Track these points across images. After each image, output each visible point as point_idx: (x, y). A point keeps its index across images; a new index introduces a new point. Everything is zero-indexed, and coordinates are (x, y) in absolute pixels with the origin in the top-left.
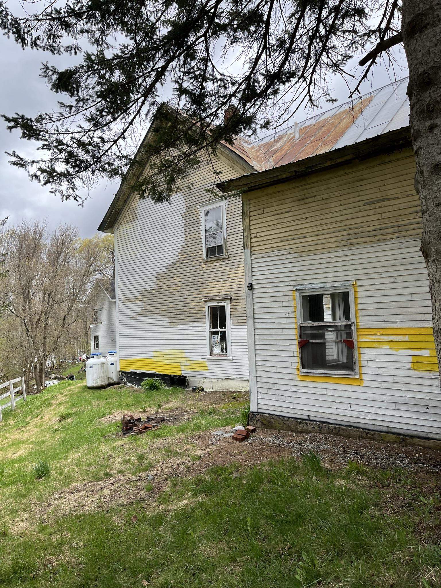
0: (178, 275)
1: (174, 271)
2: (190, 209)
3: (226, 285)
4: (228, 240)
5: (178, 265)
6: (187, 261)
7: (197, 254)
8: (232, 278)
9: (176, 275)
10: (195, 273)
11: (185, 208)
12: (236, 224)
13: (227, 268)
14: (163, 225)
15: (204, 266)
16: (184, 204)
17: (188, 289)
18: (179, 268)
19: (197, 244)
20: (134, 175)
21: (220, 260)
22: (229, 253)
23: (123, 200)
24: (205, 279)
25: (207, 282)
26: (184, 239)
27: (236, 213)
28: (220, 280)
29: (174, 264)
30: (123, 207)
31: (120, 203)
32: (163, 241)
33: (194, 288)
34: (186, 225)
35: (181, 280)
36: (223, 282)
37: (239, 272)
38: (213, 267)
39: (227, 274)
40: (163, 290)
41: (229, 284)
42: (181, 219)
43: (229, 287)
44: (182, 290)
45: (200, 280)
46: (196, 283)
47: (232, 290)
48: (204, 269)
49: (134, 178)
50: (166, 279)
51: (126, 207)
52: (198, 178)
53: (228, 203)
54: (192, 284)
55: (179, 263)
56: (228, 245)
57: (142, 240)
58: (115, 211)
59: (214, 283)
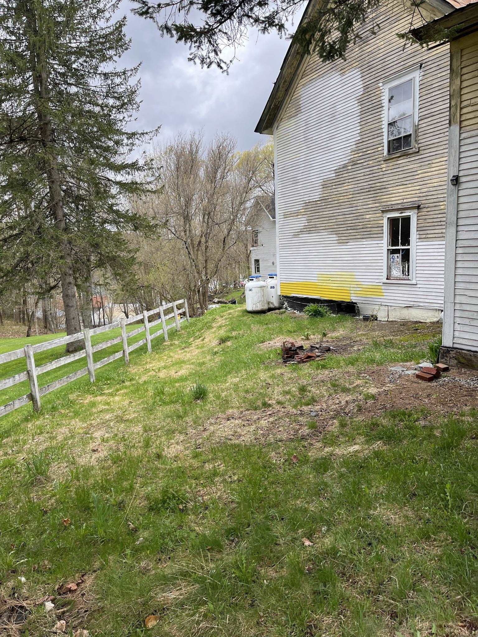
0: (350, 181)
1: (344, 175)
2: (369, 90)
3: (413, 188)
4: (420, 126)
5: (350, 168)
6: (362, 161)
7: (376, 150)
8: (422, 179)
9: (347, 181)
10: (371, 176)
11: (362, 89)
12: (433, 102)
13: (416, 166)
14: (333, 115)
15: (384, 166)
16: (361, 83)
17: (362, 198)
18: (351, 171)
19: (376, 136)
20: (298, 53)
21: (406, 155)
22: (420, 145)
23: (284, 89)
24: (384, 184)
25: (387, 186)
26: (359, 131)
27: (434, 86)
28: (405, 183)
29: (345, 166)
30: (284, 99)
31: (280, 94)
32: (332, 138)
33: (370, 196)
34: (362, 113)
35: (353, 186)
36: (410, 186)
37: (433, 169)
38: (397, 166)
39: (415, 173)
40: (330, 200)
41: (418, 188)
42: (357, 105)
43: (417, 192)
44: (353, 199)
45: (378, 184)
46: (372, 189)
47: (421, 195)
48: (384, 169)
49: (298, 56)
50: (334, 187)
51: (287, 98)
52: (382, 43)
53: (422, 74)
54: (367, 190)
55: (351, 164)
56: (420, 134)
57: (306, 139)
58: (275, 105)
59: (397, 188)
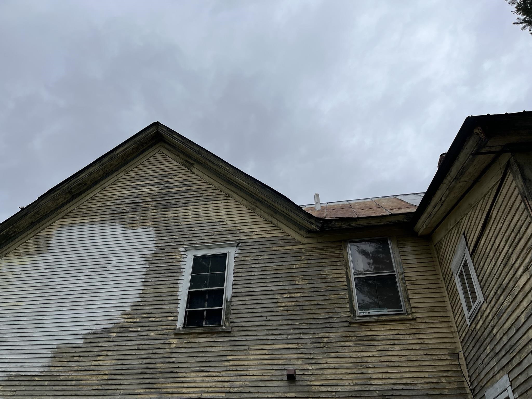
0: (110, 353)
1: (101, 344)
2: (164, 251)
3: (219, 379)
4: (233, 303)
5: (115, 335)
6: (139, 329)
7: (164, 319)
8: (234, 368)
9: (105, 353)
10: (151, 351)
11: (154, 249)
12: (252, 281)
13: (225, 348)
14: (102, 267)
15: (175, 341)
16: (155, 242)
17: (126, 382)
18: (115, 339)
19: (166, 302)
20: (70, 192)
21: (212, 333)
22: (232, 325)
23: (30, 221)
24: (172, 366)
25: (176, 370)
26: (141, 292)
27: (253, 266)
28: (207, 369)
29: (106, 331)
30: (23, 232)
31: (23, 224)
32: (91, 291)
33: (142, 381)
34: (148, 272)
35: (113, 362)
36: (214, 374)
37: (252, 357)
38: (196, 345)
39: (224, 359)
40: (62, 378)
41: (227, 379)
42: (143, 263)
43: (226, 385)
44: (110, 382)
45: (160, 365)
46: (148, 371)
47: (232, 390)
48: (174, 346)
49: (68, 195)
50: (76, 359)
51: (29, 232)
52: (190, 214)
53: (240, 251)
54: (139, 371)
55: (118, 330)
56: (232, 312)
57: (44, 286)
58: (7, 233)
59: (195, 374)
